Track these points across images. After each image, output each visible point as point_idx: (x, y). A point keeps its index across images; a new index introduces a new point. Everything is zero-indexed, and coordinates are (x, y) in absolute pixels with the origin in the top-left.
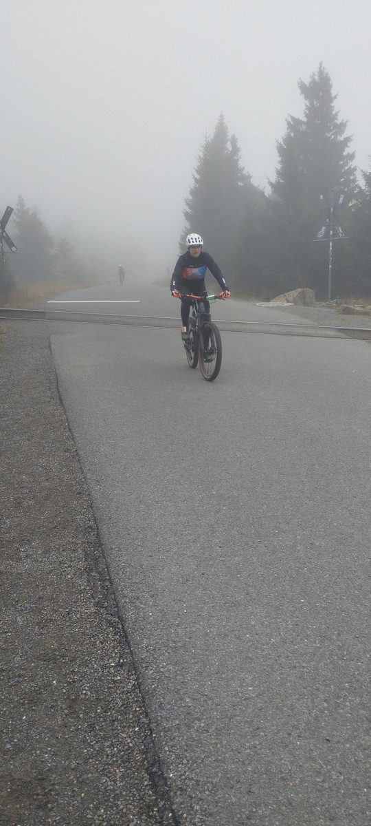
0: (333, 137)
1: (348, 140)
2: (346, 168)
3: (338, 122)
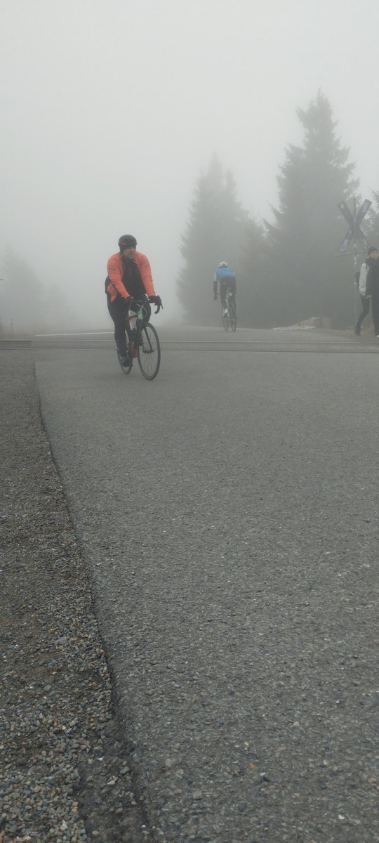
0: (334, 165)
1: (351, 166)
2: (351, 196)
3: (340, 148)
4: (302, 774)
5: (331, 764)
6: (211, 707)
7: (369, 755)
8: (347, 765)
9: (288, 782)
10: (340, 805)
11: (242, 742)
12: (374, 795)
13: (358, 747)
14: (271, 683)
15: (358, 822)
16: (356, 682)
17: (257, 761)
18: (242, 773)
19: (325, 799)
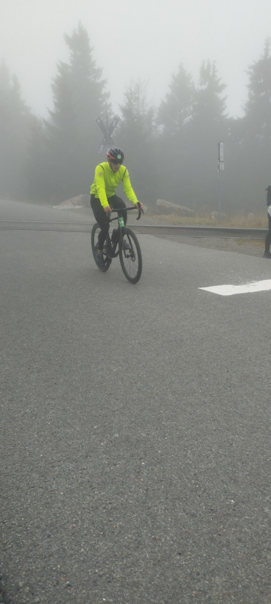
0: (92, 80)
1: (104, 82)
2: (104, 104)
3: (96, 68)
4: (86, 579)
5: (99, 571)
6: (39, 546)
7: (116, 563)
8: (107, 570)
9: (80, 585)
10: (104, 593)
11: (56, 566)
12: (119, 585)
13: (111, 559)
14: (69, 526)
15: (112, 600)
16: (110, 519)
17: (64, 575)
18: (58, 583)
19: (97, 591)
